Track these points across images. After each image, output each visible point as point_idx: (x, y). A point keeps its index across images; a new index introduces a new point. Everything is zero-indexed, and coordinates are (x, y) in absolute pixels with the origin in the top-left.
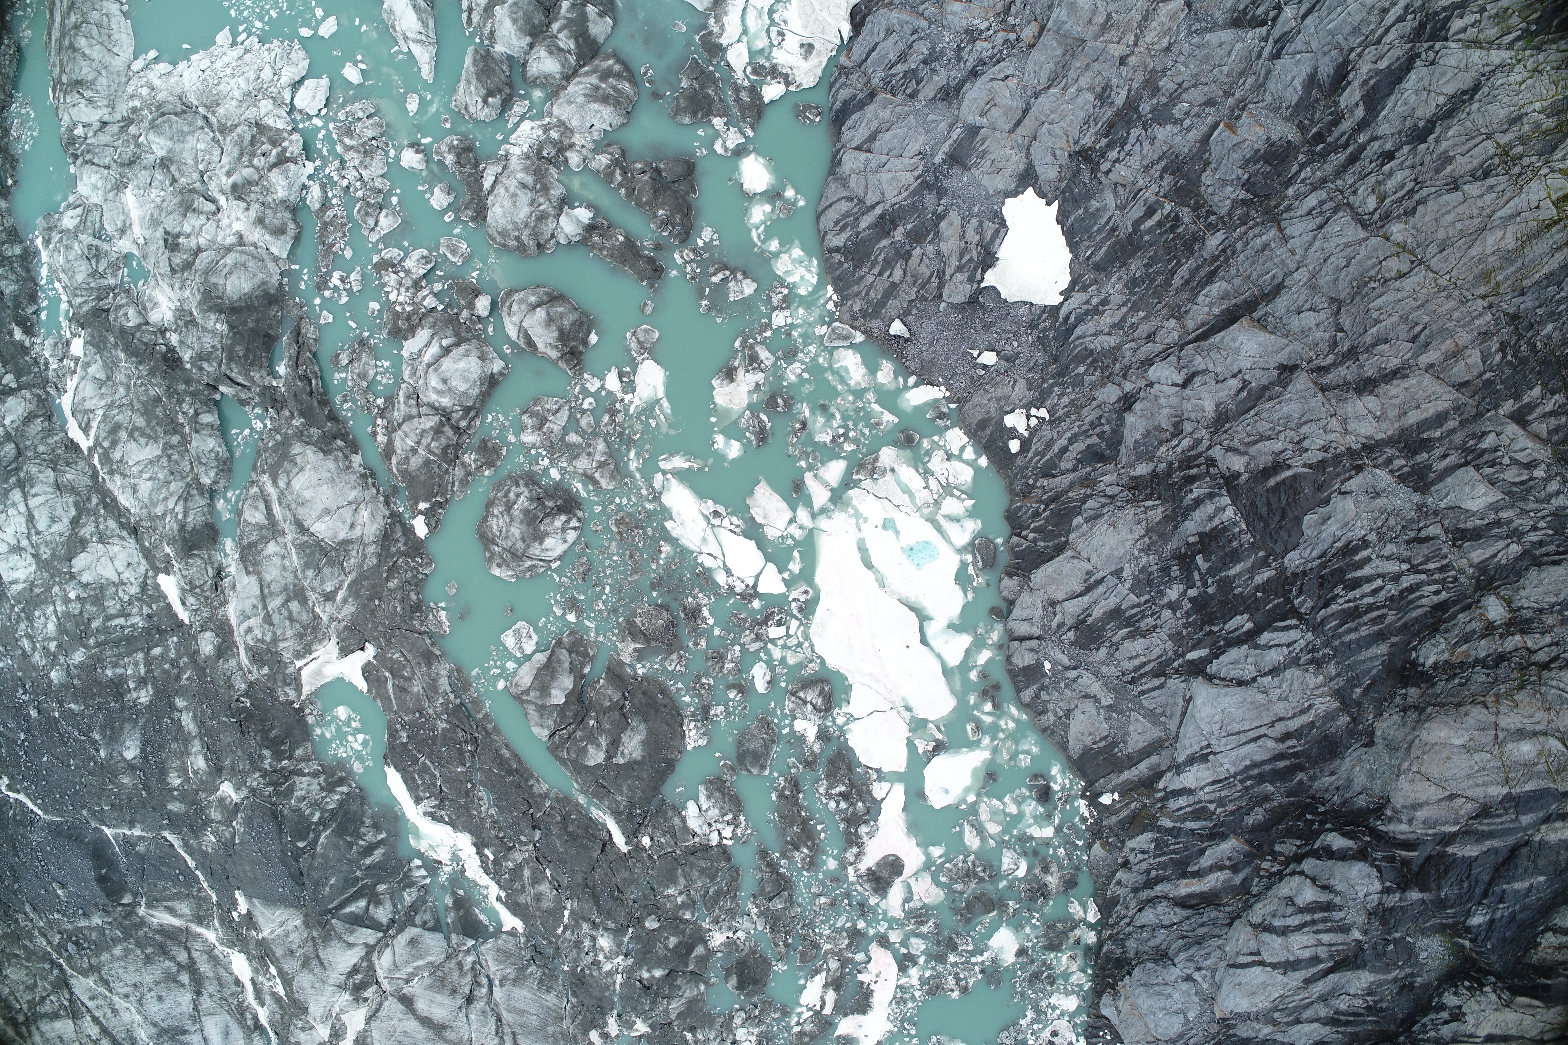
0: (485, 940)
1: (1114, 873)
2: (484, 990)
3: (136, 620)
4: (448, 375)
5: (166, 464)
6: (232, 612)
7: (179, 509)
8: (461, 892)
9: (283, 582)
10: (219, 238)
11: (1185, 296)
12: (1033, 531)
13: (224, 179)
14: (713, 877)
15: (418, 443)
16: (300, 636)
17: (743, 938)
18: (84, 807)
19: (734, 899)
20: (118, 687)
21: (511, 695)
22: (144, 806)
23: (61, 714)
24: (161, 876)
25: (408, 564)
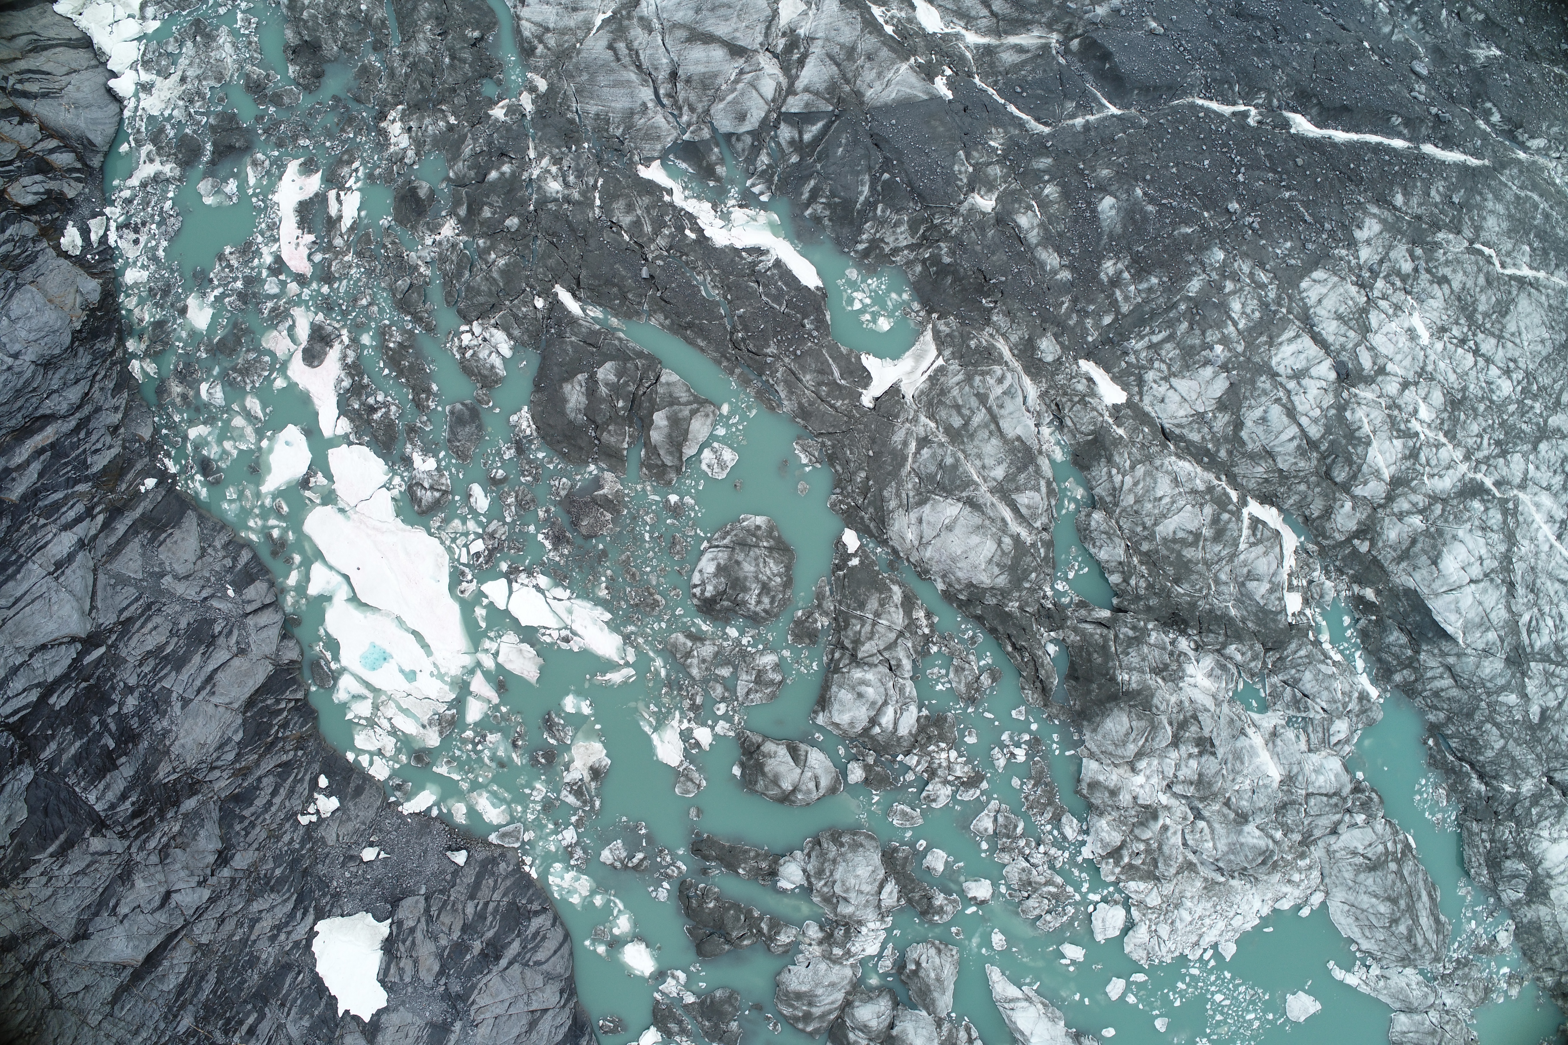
0: (675, 143)
1: (125, 415)
2: (662, 91)
3: (1140, 345)
4: (858, 703)
5: (1146, 519)
6: (1032, 390)
7: (1118, 479)
8: (711, 184)
9: (976, 442)
10: (1155, 762)
11: (201, 966)
12: (283, 710)
13: (1168, 821)
14: (469, 289)
15: (874, 624)
16: (943, 392)
17: (427, 236)
18: (1148, 126)
19: (445, 274)
20: (1140, 269)
21: (711, 403)
22: (1078, 152)
23: (1200, 217)
24: (1040, 83)
25: (854, 500)
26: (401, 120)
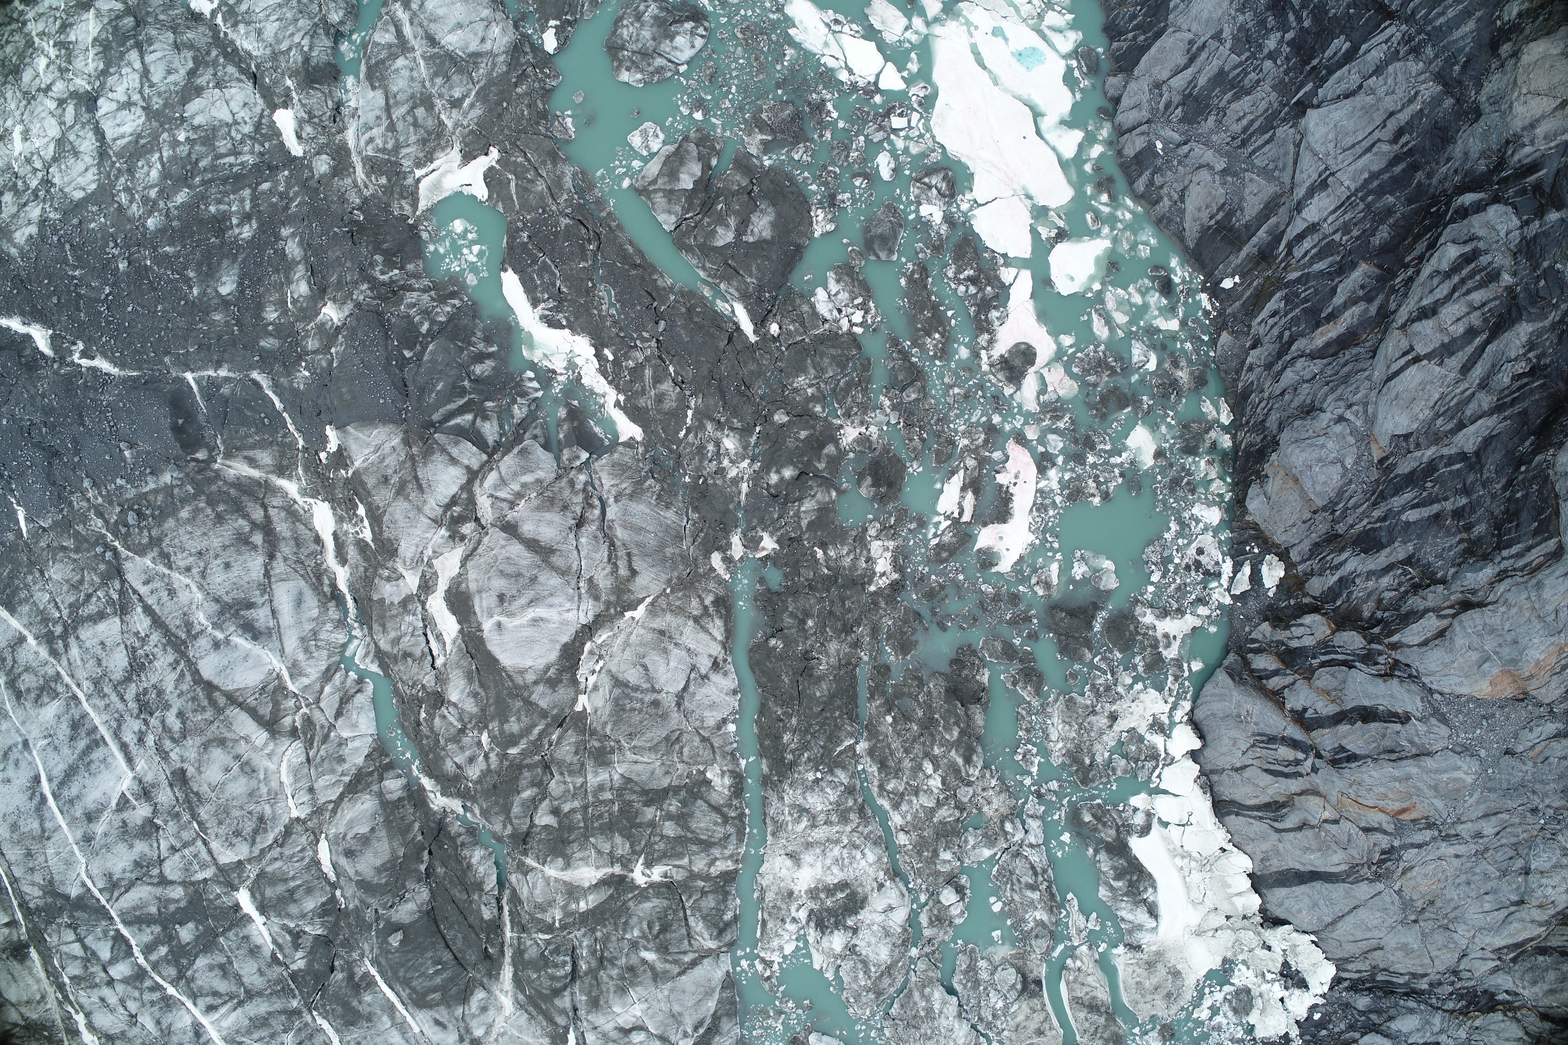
0: (599, 457)
2: (597, 512)
3: (246, 158)
5: (295, 5)
6: (350, 137)
7: (306, 42)
8: (576, 403)
9: (410, 91)
12: (1131, 31)
14: (843, 367)
16: (424, 142)
17: (875, 436)
18: (167, 353)
19: (865, 391)
20: (220, 223)
21: (636, 190)
22: (234, 344)
23: (155, 260)
24: (244, 421)
25: (536, 74)
26: (875, 573)
